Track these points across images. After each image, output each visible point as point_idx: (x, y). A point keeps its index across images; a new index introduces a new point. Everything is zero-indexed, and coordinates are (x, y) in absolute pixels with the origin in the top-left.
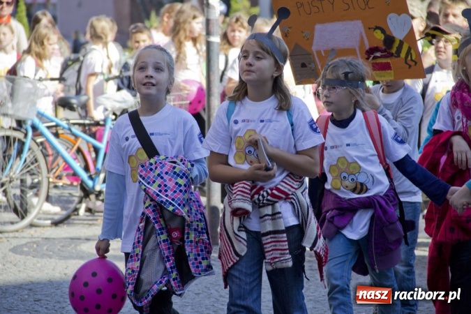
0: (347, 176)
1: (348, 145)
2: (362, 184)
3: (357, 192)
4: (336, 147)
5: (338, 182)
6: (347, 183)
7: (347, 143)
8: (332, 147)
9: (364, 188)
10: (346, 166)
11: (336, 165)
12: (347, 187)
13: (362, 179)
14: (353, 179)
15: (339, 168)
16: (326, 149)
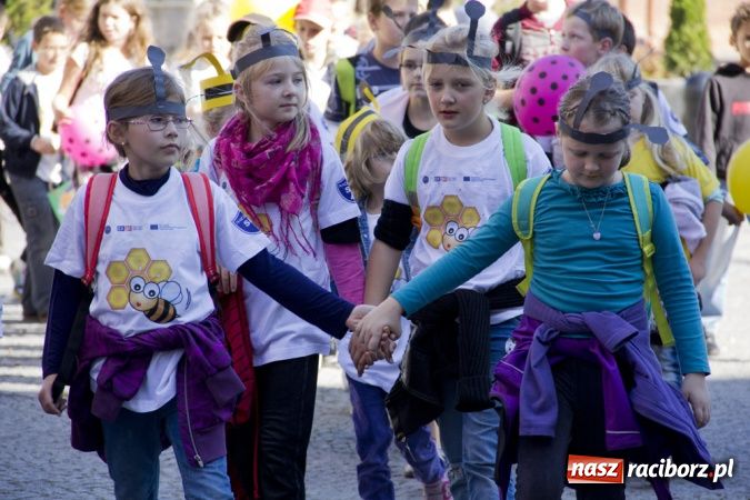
0: (142, 285)
1: (154, 227)
2: (167, 304)
3: (155, 317)
4: (130, 229)
5: (123, 293)
6: (140, 297)
7: (154, 223)
8: (122, 229)
9: (171, 312)
10: (144, 265)
11: (125, 263)
12: (139, 305)
13: (169, 294)
14: (152, 292)
15: (129, 269)
16: (108, 232)
